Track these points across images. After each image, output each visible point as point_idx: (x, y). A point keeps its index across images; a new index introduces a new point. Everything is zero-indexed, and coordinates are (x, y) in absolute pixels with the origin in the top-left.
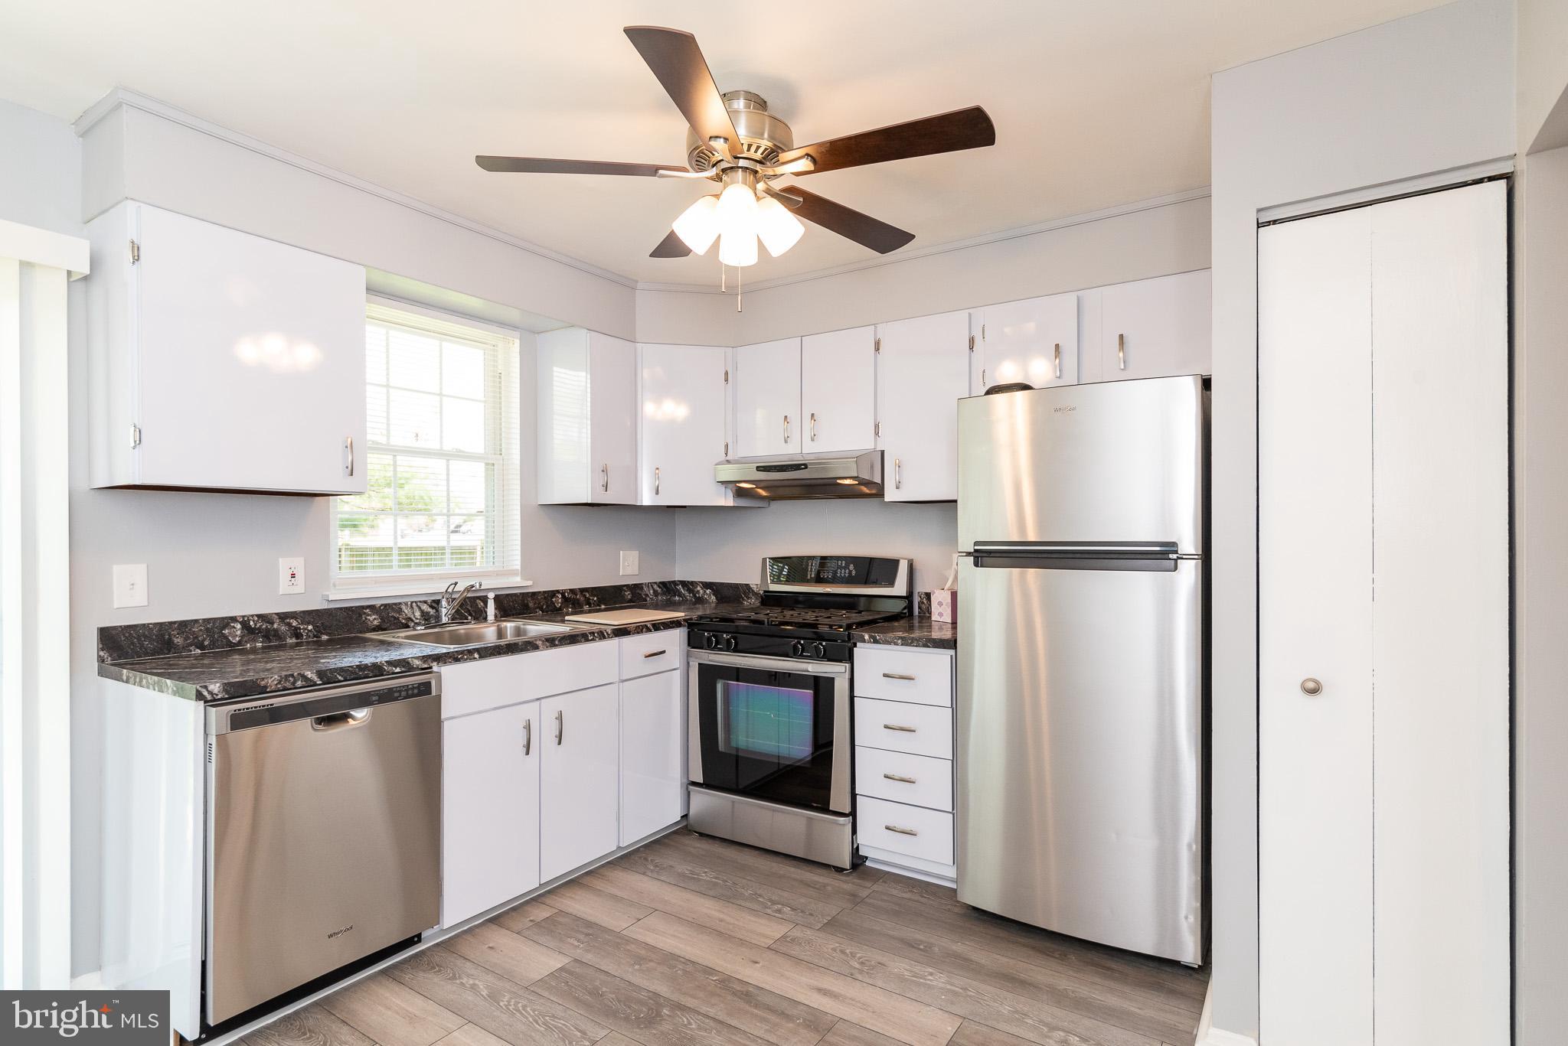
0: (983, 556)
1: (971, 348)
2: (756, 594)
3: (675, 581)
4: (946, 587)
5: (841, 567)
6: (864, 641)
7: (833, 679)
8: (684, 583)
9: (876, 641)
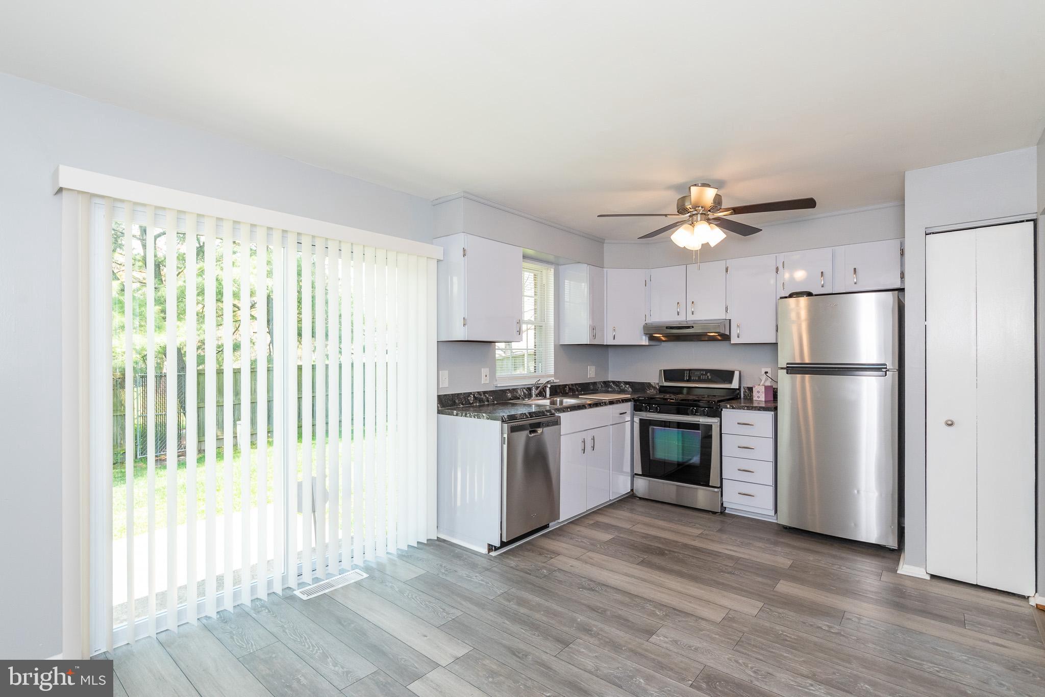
0: (792, 369)
1: (777, 272)
2: (655, 388)
3: (608, 381)
4: (762, 384)
5: (703, 374)
6: (727, 408)
7: (712, 425)
8: (614, 382)
9: (733, 408)
